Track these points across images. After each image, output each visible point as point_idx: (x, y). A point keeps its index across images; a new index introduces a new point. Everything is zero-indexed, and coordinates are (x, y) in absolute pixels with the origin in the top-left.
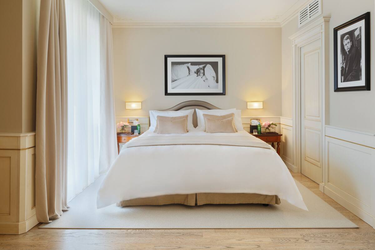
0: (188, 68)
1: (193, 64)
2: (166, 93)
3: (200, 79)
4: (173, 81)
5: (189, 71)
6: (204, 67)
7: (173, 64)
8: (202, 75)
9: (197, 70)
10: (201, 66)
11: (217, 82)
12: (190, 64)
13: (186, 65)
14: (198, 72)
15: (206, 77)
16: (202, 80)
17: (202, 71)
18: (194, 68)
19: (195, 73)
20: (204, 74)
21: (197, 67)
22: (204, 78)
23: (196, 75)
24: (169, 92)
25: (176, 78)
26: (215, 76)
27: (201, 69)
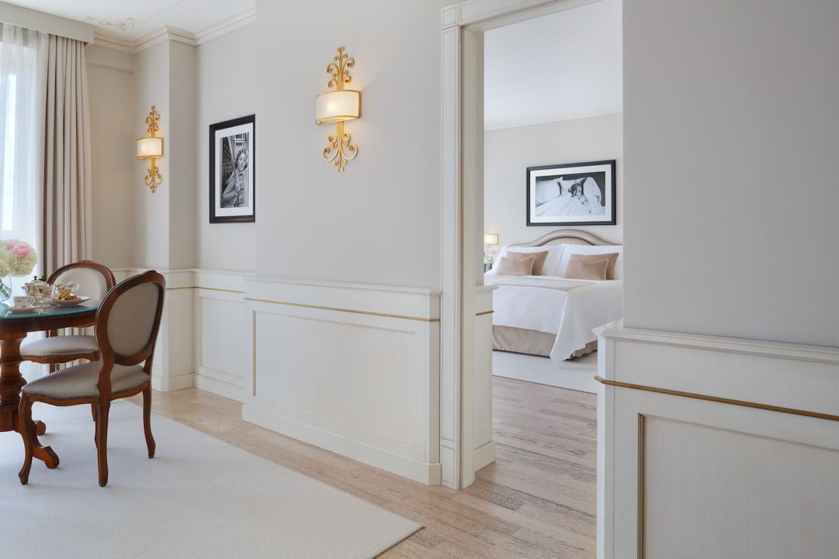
0: (559, 184)
1: (566, 177)
2: (529, 223)
3: (576, 200)
4: (538, 205)
5: (561, 189)
6: (583, 182)
7: (539, 179)
8: (579, 194)
9: (572, 187)
10: (579, 181)
11: (603, 203)
12: (562, 178)
13: (556, 181)
14: (573, 190)
15: (585, 197)
16: (579, 202)
17: (579, 188)
18: (568, 184)
19: (569, 191)
20: (582, 193)
21: (572, 182)
22: (582, 199)
23: (570, 194)
24: (532, 220)
25: (541, 201)
26: (600, 194)
27: (578, 185)
